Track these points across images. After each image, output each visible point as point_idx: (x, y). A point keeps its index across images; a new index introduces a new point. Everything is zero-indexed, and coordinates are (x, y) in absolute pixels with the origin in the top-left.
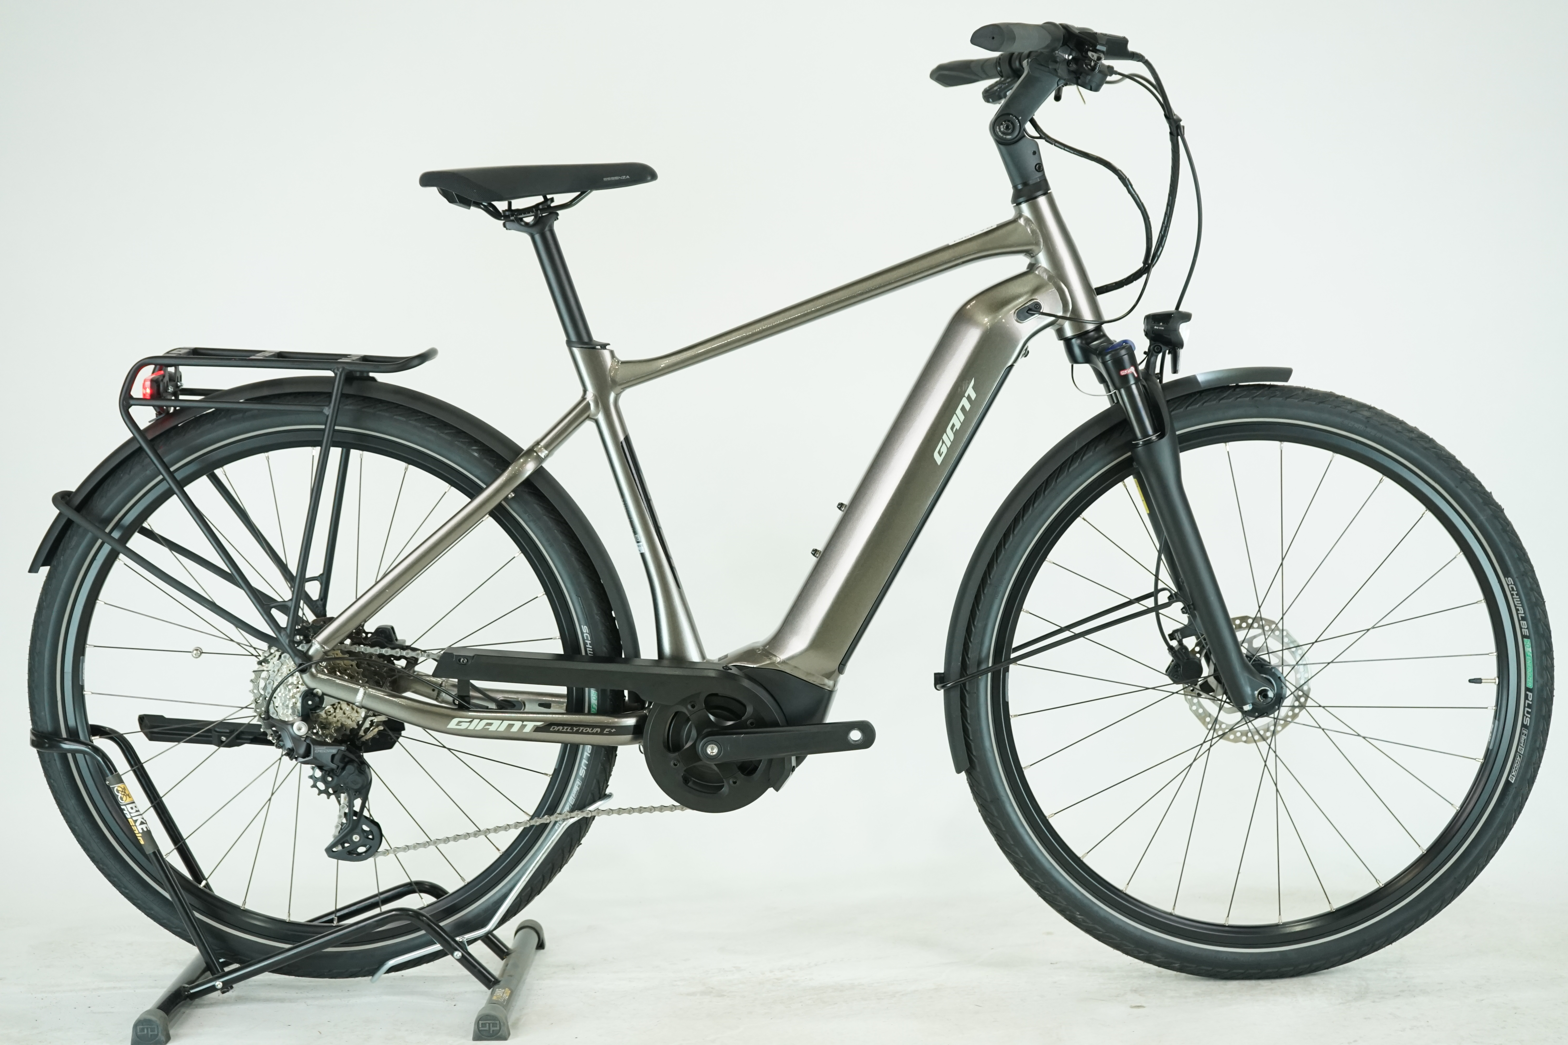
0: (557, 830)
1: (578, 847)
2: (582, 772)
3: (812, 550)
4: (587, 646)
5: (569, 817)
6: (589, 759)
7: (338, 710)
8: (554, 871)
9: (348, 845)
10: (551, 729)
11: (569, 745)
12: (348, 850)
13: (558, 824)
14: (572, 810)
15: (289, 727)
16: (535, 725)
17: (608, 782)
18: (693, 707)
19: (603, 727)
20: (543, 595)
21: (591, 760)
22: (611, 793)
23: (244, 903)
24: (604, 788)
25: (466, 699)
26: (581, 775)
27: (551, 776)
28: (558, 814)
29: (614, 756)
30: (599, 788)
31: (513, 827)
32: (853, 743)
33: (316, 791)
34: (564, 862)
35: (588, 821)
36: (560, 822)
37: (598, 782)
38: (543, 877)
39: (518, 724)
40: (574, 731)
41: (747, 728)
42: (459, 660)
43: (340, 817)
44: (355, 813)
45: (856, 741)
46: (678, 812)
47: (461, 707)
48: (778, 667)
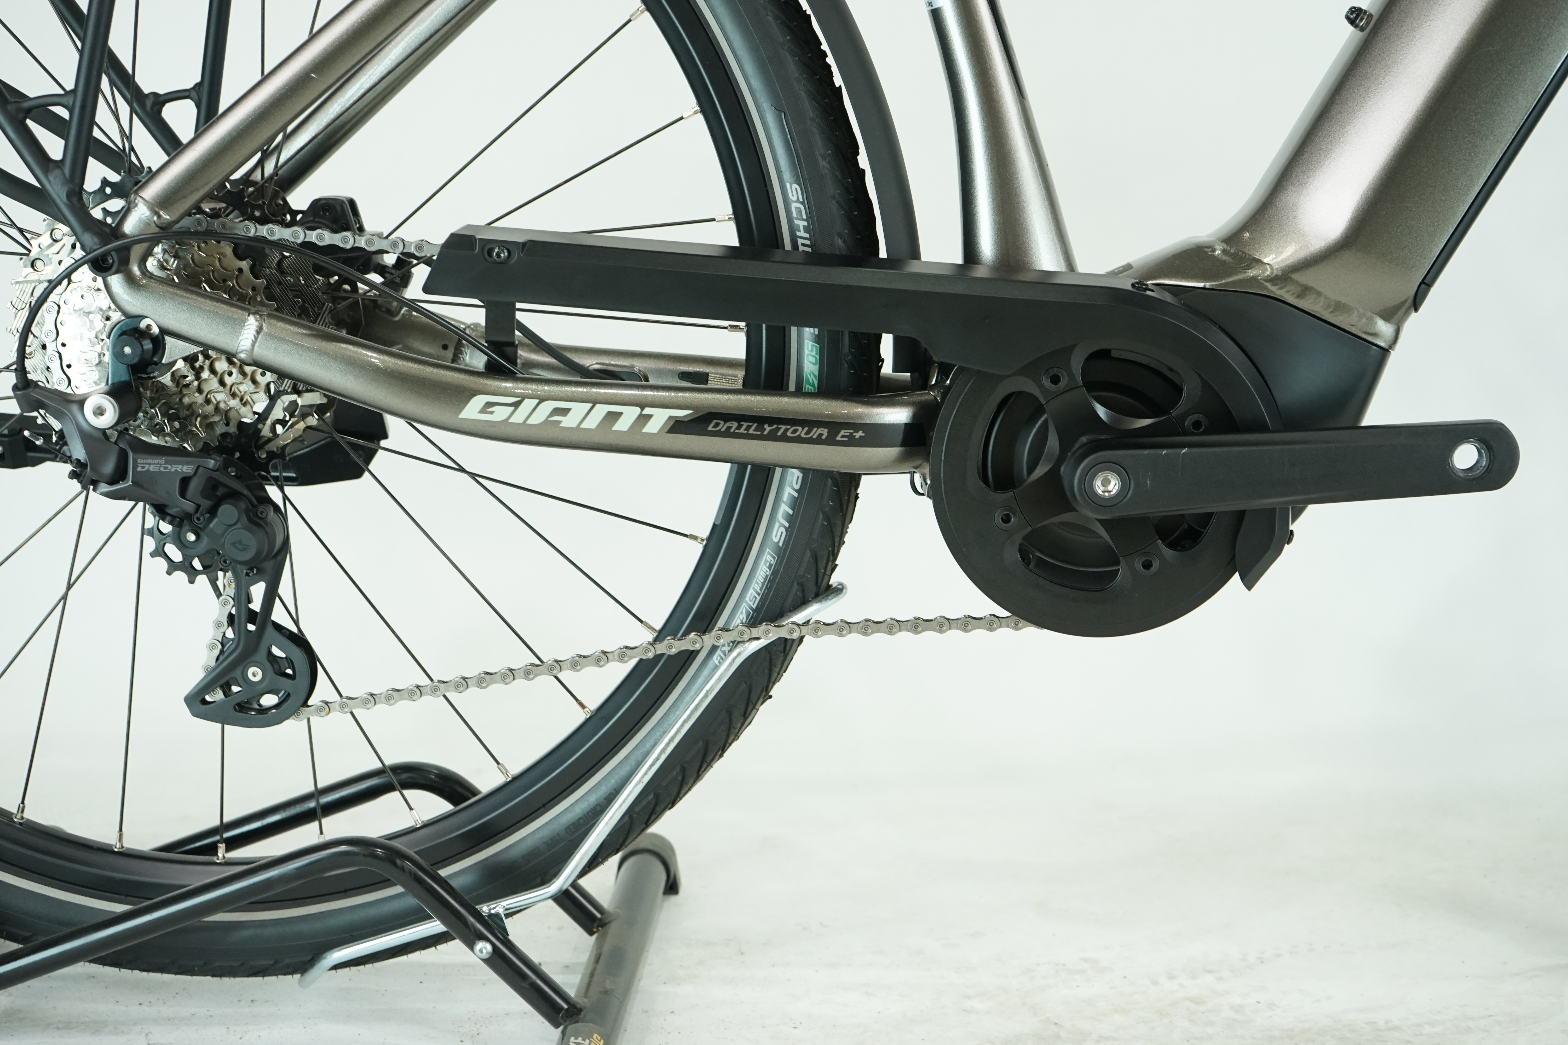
0: (716, 668)
1: (762, 703)
2: (778, 534)
3: (1347, 9)
4: (798, 234)
5: (746, 637)
6: (795, 504)
7: (205, 374)
8: (708, 759)
9: (239, 689)
10: (710, 428)
11: (749, 467)
12: (238, 701)
13: (719, 652)
14: (754, 621)
15: (75, 408)
16: (671, 418)
17: (835, 559)
18: (1055, 380)
19: (834, 426)
20: (696, 113)
21: (800, 506)
22: (841, 584)
23: (22, 808)
24: (828, 572)
25: (508, 350)
26: (776, 540)
27: (705, 543)
28: (721, 629)
29: (852, 499)
30: (817, 573)
31: (616, 657)
32: (1461, 475)
33: (162, 563)
34: (731, 738)
35: (788, 648)
36: (724, 649)
37: (816, 558)
38: (684, 771)
39: (630, 414)
40: (765, 433)
41: (1185, 433)
42: (490, 252)
43: (218, 625)
44: (252, 617)
45: (1470, 469)
46: (1005, 633)
47: (493, 370)
48: (1266, 288)
